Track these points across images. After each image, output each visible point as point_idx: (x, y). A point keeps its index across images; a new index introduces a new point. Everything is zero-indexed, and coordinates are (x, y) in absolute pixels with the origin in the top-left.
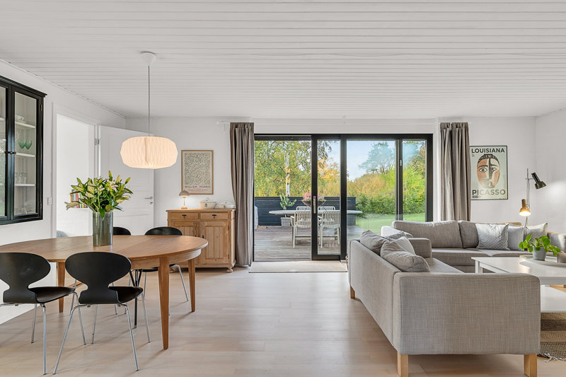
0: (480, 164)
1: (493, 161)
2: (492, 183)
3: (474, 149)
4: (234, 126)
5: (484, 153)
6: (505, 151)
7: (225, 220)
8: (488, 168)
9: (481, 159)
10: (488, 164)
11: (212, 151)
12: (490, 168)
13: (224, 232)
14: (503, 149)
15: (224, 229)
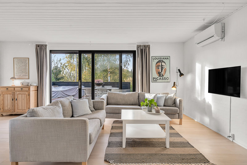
0: (157, 65)
1: (163, 64)
2: (162, 74)
3: (154, 58)
4: (37, 46)
5: (159, 60)
6: (169, 59)
7: (27, 91)
8: (160, 67)
9: (157, 63)
10: (160, 65)
11: (29, 58)
12: (161, 67)
13: (27, 97)
14: (168, 58)
15: (27, 96)
